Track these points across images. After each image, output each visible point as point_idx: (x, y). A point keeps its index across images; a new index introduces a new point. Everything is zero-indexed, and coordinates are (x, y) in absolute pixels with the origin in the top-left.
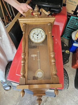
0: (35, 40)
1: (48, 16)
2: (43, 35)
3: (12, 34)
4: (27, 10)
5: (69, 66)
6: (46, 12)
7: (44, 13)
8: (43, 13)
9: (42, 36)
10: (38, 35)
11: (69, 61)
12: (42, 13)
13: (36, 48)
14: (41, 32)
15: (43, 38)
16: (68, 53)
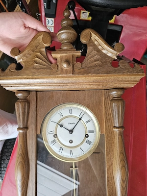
0: (61, 149)
1: (115, 63)
2: (92, 131)
4: (27, 37)
6: (106, 46)
7: (99, 51)
8: (95, 48)
12: (89, 49)
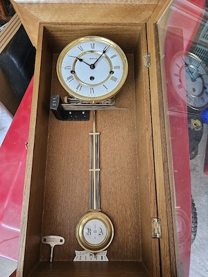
0: (79, 86)
2: (119, 67)
3: (13, 59)
5: (197, 169)
9: (112, 72)
10: (93, 67)
11: (196, 154)
13: (87, 119)
14: (109, 54)
15: (114, 79)
16: (198, 127)
